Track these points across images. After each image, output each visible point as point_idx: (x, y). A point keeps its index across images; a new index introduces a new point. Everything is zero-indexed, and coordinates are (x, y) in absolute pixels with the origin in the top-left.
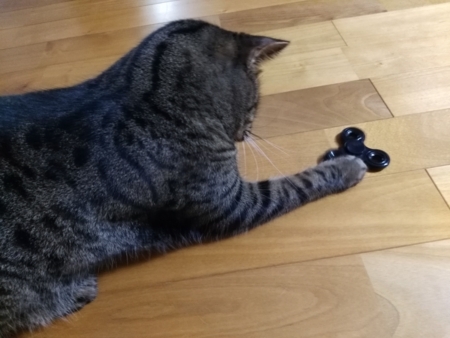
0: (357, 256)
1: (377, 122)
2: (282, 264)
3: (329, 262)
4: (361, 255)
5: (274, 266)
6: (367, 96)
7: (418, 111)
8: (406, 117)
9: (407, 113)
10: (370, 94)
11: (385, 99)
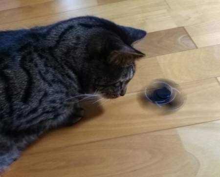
0: (175, 129)
1: (187, 51)
2: (131, 135)
3: (158, 133)
4: (178, 129)
5: (125, 136)
6: (182, 37)
7: (212, 44)
8: (205, 48)
9: (205, 46)
10: (184, 35)
11: (192, 38)
